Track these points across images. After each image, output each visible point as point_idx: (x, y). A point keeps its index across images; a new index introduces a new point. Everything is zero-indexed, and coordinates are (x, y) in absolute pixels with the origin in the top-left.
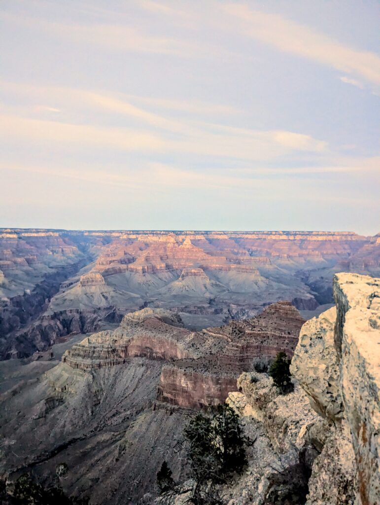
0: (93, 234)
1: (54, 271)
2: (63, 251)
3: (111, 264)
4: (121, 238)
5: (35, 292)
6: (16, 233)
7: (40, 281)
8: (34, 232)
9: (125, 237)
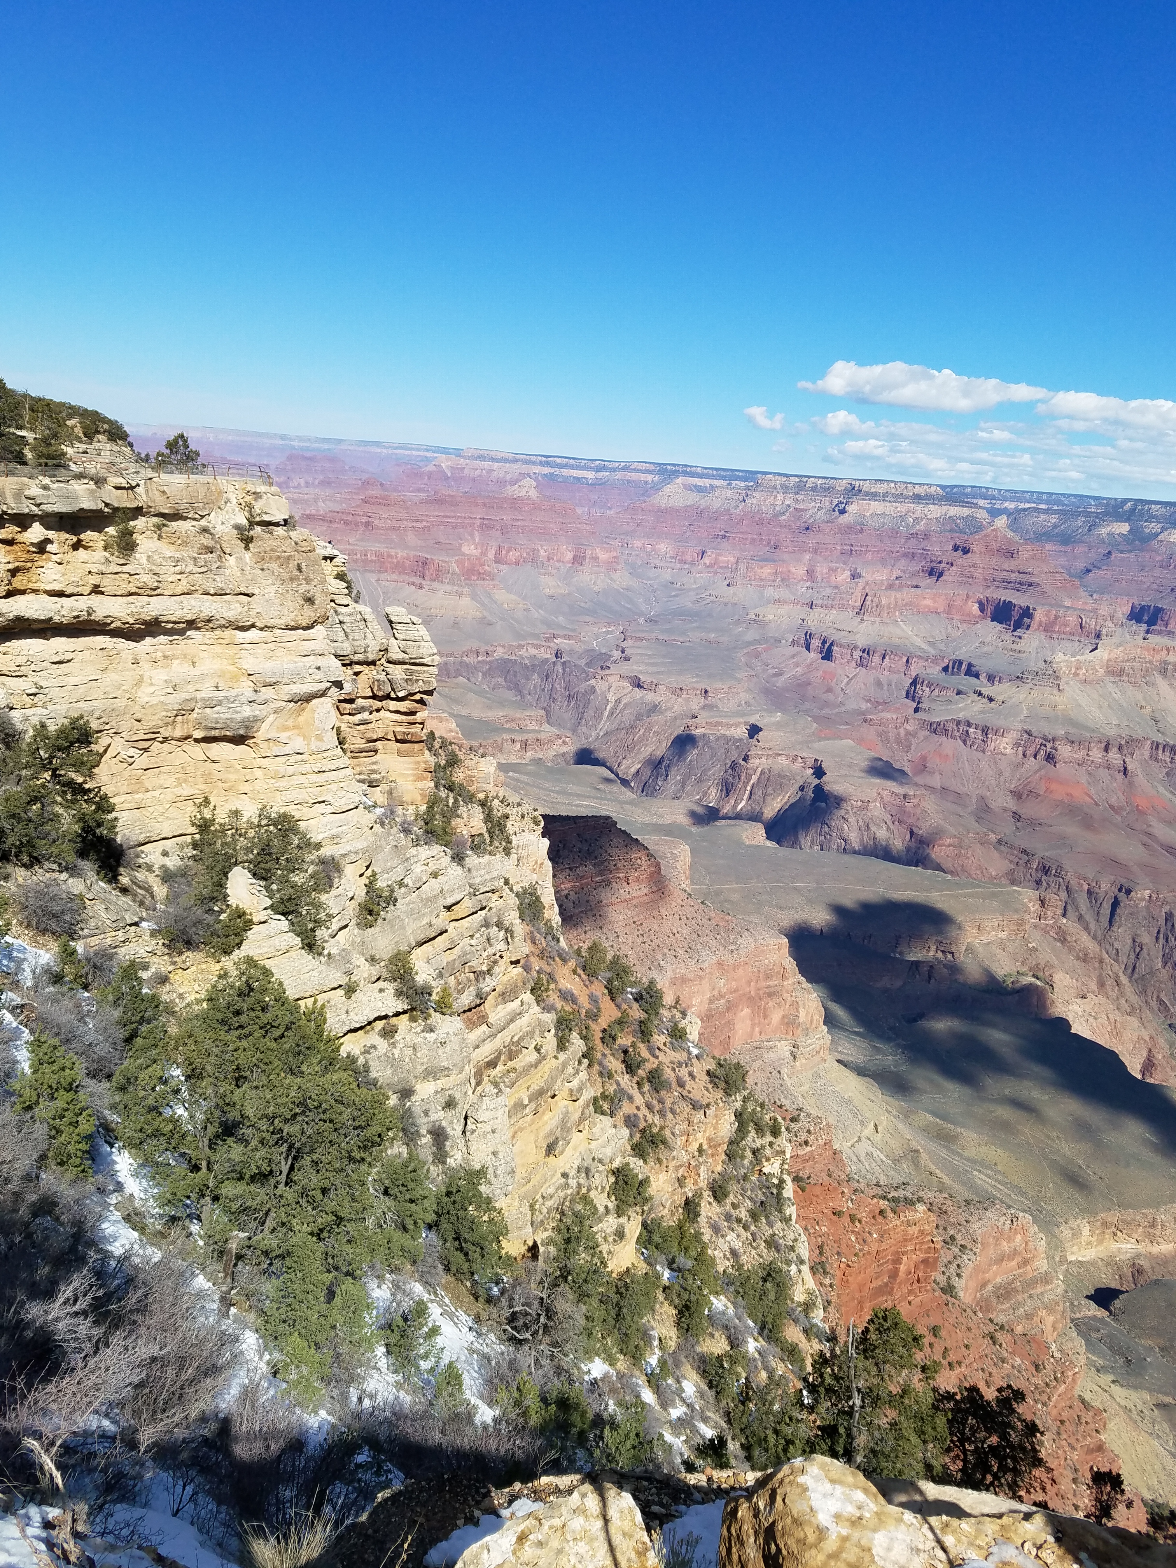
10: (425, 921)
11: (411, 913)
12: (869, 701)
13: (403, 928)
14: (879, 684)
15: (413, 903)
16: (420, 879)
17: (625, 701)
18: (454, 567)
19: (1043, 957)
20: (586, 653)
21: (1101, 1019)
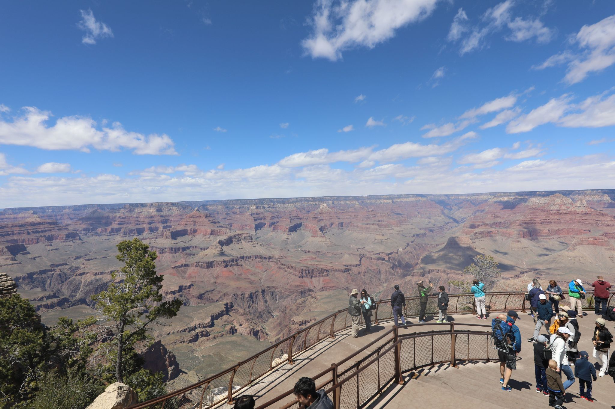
0: (460, 197)
1: (422, 232)
2: (430, 214)
3: (480, 227)
4: (490, 200)
5: (406, 250)
6: (391, 198)
7: (410, 241)
8: (405, 198)
9: (495, 199)
12: (171, 262)
14: (173, 257)
17: (89, 280)
18: (6, 250)
19: (231, 319)
20: (70, 268)
21: (248, 329)
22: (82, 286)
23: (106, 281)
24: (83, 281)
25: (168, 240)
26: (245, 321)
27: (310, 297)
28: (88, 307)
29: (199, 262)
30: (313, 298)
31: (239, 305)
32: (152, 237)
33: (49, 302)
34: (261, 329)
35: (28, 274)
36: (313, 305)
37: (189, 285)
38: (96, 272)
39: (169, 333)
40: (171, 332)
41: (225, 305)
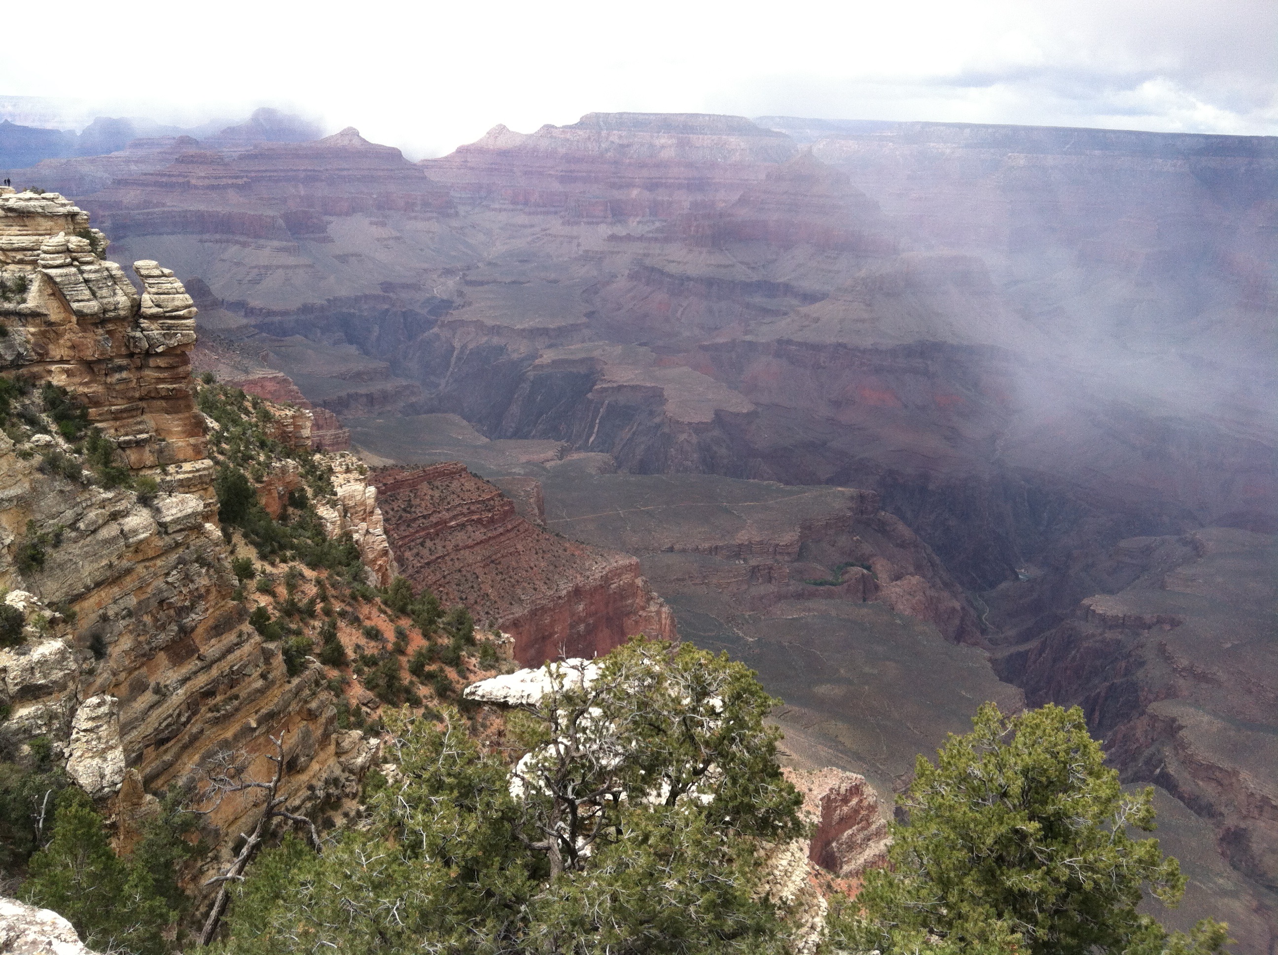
10: (104, 562)
11: (86, 555)
12: (702, 329)
13: (77, 570)
14: (712, 311)
15: (88, 546)
16: (95, 522)
17: (471, 346)
18: (281, 222)
19: (867, 548)
20: (428, 300)
21: (919, 597)
22: (453, 360)
23: (515, 356)
24: (457, 344)
25: (701, 253)
26: (911, 569)
27: (1177, 537)
28: (465, 423)
29: (789, 342)
30: (1185, 543)
31: (898, 511)
32: (655, 235)
33: (376, 387)
34: (963, 608)
35: (328, 300)
36: (1179, 570)
37: (745, 411)
38: (490, 323)
39: (671, 549)
40: (677, 547)
41: (852, 498)
